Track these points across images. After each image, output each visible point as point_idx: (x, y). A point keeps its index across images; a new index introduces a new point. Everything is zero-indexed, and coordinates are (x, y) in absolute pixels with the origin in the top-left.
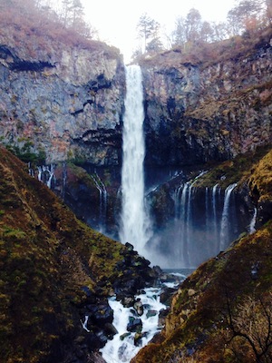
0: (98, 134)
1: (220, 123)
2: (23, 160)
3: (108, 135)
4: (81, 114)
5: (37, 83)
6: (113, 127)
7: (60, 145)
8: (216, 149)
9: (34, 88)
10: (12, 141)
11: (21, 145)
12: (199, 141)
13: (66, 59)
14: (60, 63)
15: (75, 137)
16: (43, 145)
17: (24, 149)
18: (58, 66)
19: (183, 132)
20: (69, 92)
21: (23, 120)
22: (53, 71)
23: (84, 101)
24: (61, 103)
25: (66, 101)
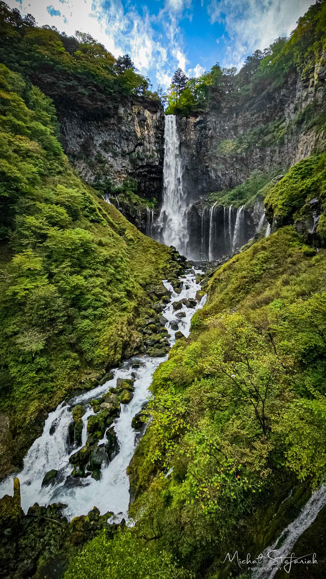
0: (147, 169)
1: (234, 160)
2: (96, 189)
3: (154, 170)
4: (133, 154)
5: (102, 131)
6: (157, 163)
7: (120, 177)
8: (231, 179)
9: (100, 134)
10: (86, 175)
11: (93, 178)
12: (220, 174)
13: (121, 111)
14: (117, 113)
15: (130, 171)
16: (108, 177)
17: (95, 181)
18: (116, 117)
19: (207, 167)
20: (125, 137)
21: (93, 160)
22: (112, 121)
23: (136, 144)
24: (119, 145)
25: (122, 145)
